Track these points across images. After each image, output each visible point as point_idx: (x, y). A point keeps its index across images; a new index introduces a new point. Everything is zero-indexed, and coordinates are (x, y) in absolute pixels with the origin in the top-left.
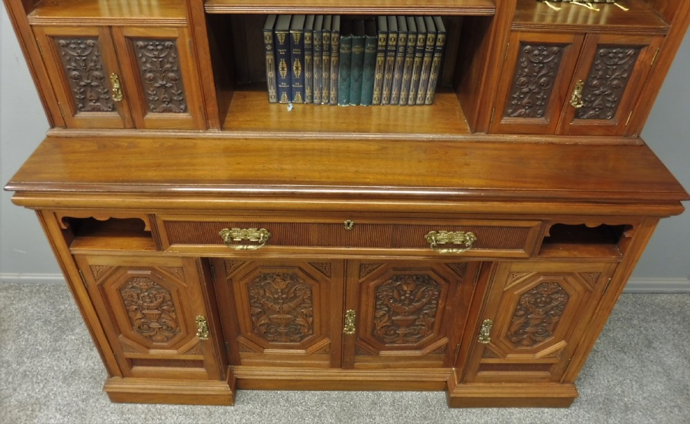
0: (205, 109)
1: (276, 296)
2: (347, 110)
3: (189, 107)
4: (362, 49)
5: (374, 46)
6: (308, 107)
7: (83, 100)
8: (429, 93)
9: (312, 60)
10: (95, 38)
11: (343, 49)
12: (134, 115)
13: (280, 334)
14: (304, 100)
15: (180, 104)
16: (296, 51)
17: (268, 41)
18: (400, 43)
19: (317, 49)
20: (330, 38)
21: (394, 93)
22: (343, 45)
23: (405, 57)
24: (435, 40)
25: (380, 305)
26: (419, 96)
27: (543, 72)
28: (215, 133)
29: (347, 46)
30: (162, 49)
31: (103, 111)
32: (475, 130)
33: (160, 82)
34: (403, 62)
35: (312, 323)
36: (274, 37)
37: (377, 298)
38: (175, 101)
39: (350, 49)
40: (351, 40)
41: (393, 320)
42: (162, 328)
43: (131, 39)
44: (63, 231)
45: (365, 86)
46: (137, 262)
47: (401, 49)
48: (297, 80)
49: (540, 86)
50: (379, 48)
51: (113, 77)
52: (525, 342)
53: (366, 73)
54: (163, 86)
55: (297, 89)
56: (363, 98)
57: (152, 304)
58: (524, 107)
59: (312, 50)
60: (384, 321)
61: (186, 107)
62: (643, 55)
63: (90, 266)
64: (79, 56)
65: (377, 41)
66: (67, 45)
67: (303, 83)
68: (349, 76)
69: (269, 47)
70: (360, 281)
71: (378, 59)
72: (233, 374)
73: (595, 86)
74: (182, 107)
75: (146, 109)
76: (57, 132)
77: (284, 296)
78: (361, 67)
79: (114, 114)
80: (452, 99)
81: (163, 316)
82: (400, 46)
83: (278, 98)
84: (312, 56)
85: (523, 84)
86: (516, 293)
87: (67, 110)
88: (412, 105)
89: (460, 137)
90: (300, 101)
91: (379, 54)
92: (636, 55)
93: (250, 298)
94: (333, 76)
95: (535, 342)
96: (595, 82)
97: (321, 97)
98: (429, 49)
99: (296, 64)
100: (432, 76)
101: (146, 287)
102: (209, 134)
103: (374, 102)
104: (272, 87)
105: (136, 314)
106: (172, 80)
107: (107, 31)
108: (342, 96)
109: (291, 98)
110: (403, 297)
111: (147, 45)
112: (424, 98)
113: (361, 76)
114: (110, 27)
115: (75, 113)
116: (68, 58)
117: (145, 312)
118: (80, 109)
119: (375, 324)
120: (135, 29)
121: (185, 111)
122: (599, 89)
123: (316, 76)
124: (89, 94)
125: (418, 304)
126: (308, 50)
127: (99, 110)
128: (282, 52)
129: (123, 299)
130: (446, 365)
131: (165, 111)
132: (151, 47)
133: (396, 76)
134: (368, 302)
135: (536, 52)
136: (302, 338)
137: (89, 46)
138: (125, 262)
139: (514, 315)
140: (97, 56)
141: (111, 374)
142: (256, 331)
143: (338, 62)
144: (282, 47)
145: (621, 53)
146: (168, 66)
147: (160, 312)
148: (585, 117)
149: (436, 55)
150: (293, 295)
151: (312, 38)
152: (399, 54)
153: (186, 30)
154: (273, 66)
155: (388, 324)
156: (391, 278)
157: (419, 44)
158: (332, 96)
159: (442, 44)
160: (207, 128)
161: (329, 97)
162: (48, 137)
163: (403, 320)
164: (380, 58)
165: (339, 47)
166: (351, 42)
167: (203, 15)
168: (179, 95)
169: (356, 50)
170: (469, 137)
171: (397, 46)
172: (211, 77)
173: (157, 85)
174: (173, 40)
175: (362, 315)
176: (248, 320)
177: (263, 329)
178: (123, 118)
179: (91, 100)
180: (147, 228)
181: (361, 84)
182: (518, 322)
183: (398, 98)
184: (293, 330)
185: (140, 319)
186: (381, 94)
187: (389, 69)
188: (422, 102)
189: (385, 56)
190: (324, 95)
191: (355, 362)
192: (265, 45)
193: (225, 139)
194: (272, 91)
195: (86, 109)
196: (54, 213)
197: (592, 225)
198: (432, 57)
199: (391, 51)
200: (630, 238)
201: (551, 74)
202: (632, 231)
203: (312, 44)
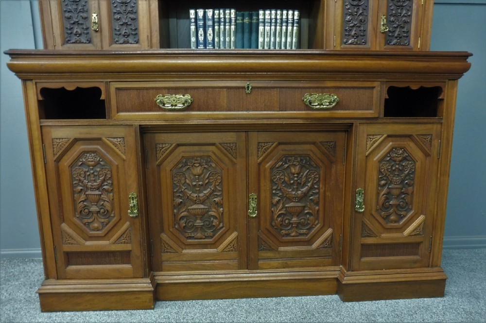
0: (151, 38)
1: (194, 183)
4: (250, 21)
7: (71, 35)
9: (219, 28)
11: (239, 20)
13: (196, 229)
16: (210, 23)
17: (192, 16)
18: (273, 17)
19: (222, 20)
20: (230, 14)
22: (238, 18)
23: (276, 26)
24: (293, 15)
25: (275, 190)
27: (361, 12)
31: (83, 43)
33: (124, 21)
34: (276, 29)
35: (222, 213)
36: (196, 13)
37: (272, 181)
38: (132, 35)
39: (243, 20)
40: (243, 14)
41: (286, 207)
42: (99, 211)
44: (39, 102)
46: (90, 134)
47: (273, 21)
48: (210, 42)
49: (361, 21)
50: (261, 20)
51: (94, 14)
52: (392, 217)
53: (254, 36)
54: (126, 24)
57: (95, 184)
58: (353, 37)
59: (219, 21)
60: (279, 209)
61: (138, 40)
63: (53, 139)
65: (258, 15)
67: (214, 45)
68: (243, 37)
69: (193, 20)
70: (259, 161)
72: (155, 279)
73: (393, 21)
74: (136, 39)
75: (112, 41)
77: (201, 183)
78: (250, 32)
81: (102, 196)
82: (273, 19)
84: (219, 26)
85: (350, 20)
86: (375, 159)
87: (58, 41)
91: (260, 24)
92: (411, 1)
93: (174, 186)
94: (233, 39)
95: (401, 217)
96: (392, 19)
98: (290, 21)
99: (210, 31)
100: (294, 40)
101: (93, 163)
105: (80, 196)
110: (292, 182)
113: (250, 38)
115: (63, 44)
117: (89, 192)
118: (67, 42)
119: (272, 211)
121: (137, 43)
122: (395, 23)
123: (222, 40)
124: (75, 30)
125: (305, 189)
126: (217, 22)
127: (81, 42)
128: (201, 23)
129: (72, 178)
130: (335, 264)
131: (124, 43)
133: (272, 39)
134: (265, 185)
136: (215, 232)
138: (81, 133)
139: (379, 185)
140: (86, 2)
141: (48, 276)
142: (176, 226)
143: (236, 29)
144: (201, 20)
146: (131, 9)
147: (100, 193)
148: (392, 43)
149: (295, 25)
150: (207, 181)
151: (219, 14)
152: (273, 24)
154: (195, 34)
155: (282, 212)
156: (281, 160)
159: (298, 18)
163: (294, 207)
164: (261, 28)
165: (236, 20)
166: (243, 17)
171: (271, 19)
172: (157, 16)
173: (122, 23)
175: (262, 204)
176: (170, 212)
177: (183, 223)
179: (76, 35)
180: (103, 97)
182: (382, 193)
184: (208, 223)
185: (83, 201)
187: (267, 35)
189: (264, 26)
191: (259, 259)
192: (190, 19)
195: (72, 42)
196: (36, 83)
197: (414, 87)
198: (293, 26)
199: (268, 22)
200: (442, 100)
201: (365, 14)
202: (443, 94)
203: (219, 18)
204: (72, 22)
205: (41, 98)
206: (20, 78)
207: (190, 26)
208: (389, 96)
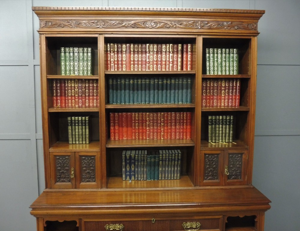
0: (102, 180)
2: (150, 181)
3: (96, 180)
5: (158, 158)
6: (136, 182)
7: (59, 178)
8: (178, 175)
9: (138, 164)
10: (69, 156)
12: (77, 183)
14: (135, 179)
15: (93, 179)
16: (133, 161)
17: (123, 158)
18: (167, 158)
19: (140, 160)
20: (144, 157)
21: (166, 175)
22: (148, 159)
23: (169, 162)
24: (178, 156)
26: (175, 176)
27: (214, 163)
28: (105, 190)
29: (150, 159)
30: (90, 159)
31: (66, 182)
32: (195, 186)
33: (88, 171)
34: (169, 164)
36: (126, 156)
38: (91, 178)
39: (151, 160)
40: (151, 157)
43: (81, 156)
45: (156, 173)
47: (167, 160)
48: (133, 171)
49: (214, 168)
50: (160, 159)
51: (73, 169)
53: (156, 168)
54: (89, 172)
55: (133, 175)
56: (156, 177)
58: (210, 176)
59: (138, 161)
61: (95, 180)
62: (244, 156)
64: (62, 162)
65: (159, 157)
66: (59, 159)
67: (135, 173)
68: (151, 169)
69: (124, 160)
71: (160, 163)
73: (232, 167)
74: (94, 180)
75: (81, 181)
76: (47, 190)
78: (154, 166)
79: (69, 183)
80: (186, 178)
83: (126, 178)
84: (138, 163)
85: (208, 168)
87: (53, 182)
88: (173, 179)
89: (190, 188)
90: (134, 179)
92: (241, 157)
94: (145, 170)
96: (231, 166)
97: (141, 178)
98: (176, 159)
99: (133, 165)
100: (179, 169)
102: (102, 190)
103: (160, 179)
104: (124, 174)
106: (92, 170)
107: (73, 154)
108: (148, 176)
109: (130, 178)
111: (85, 158)
112: (177, 177)
113: (155, 169)
114: (75, 152)
115: (56, 183)
116: (58, 163)
118: (58, 182)
120: (83, 153)
121: (94, 182)
122: (233, 168)
123: (139, 170)
124: (62, 176)
126: (137, 161)
127: (64, 182)
128: (128, 162)
131: (88, 181)
132: (87, 159)
133: (167, 169)
135: (210, 157)
137: (66, 159)
140: (68, 162)
143: (147, 164)
144: (128, 160)
145: (237, 156)
146: (91, 165)
148: (231, 178)
151: (138, 157)
153: (99, 153)
154: (125, 167)
157: (173, 157)
158: (145, 177)
159: (181, 157)
160: (102, 188)
161: (144, 177)
162: (44, 192)
164: (161, 162)
166: (151, 158)
167: (105, 148)
168: (94, 175)
169: (153, 160)
170: (193, 188)
171: (166, 158)
172: (105, 169)
173: (86, 172)
174: (94, 156)
178: (72, 184)
179: (62, 178)
181: (155, 172)
183: (168, 177)
186: (162, 176)
187: (164, 167)
188: (176, 178)
189: (162, 162)
190: (142, 176)
192: (122, 159)
193: (108, 192)
194: (124, 176)
195: (60, 181)
196: (43, 219)
197: (241, 216)
198: (178, 162)
199: (164, 160)
200: (257, 221)
201: (217, 164)
202: (257, 218)
203: (138, 159)
204: (61, 172)
205: (45, 226)
206: (36, 217)
207: (122, 163)
208: (227, 221)
